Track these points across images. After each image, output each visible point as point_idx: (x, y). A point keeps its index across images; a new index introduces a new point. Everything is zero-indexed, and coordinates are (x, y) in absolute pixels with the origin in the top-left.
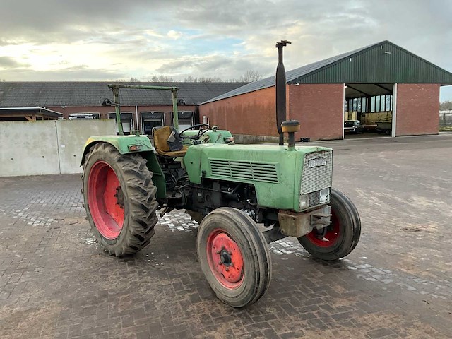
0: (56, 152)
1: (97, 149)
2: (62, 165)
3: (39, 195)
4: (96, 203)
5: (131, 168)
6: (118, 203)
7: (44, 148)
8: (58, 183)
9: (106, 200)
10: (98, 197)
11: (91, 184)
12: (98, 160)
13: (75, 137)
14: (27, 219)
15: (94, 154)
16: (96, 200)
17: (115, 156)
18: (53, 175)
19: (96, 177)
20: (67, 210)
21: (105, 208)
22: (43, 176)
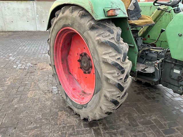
0: (34, 19)
1: (63, 13)
2: (37, 26)
3: (24, 44)
4: (61, 66)
5: (107, 39)
6: (81, 68)
7: (28, 17)
8: (35, 36)
9: (69, 62)
10: (62, 60)
11: (56, 48)
12: (65, 26)
13: (44, 11)
14: (14, 62)
15: (60, 19)
16: (61, 62)
17: (86, 23)
18: (33, 31)
19: (61, 42)
20: (39, 56)
21: (69, 69)
22: (28, 31)
